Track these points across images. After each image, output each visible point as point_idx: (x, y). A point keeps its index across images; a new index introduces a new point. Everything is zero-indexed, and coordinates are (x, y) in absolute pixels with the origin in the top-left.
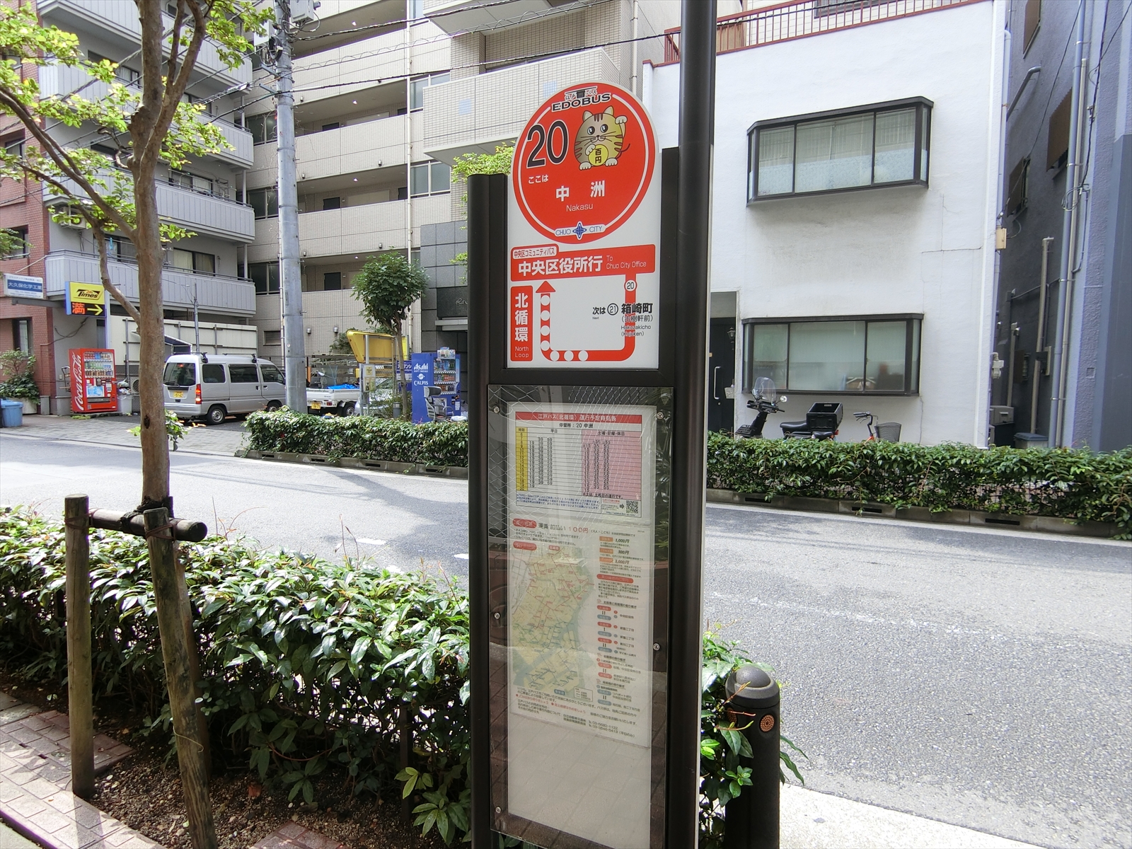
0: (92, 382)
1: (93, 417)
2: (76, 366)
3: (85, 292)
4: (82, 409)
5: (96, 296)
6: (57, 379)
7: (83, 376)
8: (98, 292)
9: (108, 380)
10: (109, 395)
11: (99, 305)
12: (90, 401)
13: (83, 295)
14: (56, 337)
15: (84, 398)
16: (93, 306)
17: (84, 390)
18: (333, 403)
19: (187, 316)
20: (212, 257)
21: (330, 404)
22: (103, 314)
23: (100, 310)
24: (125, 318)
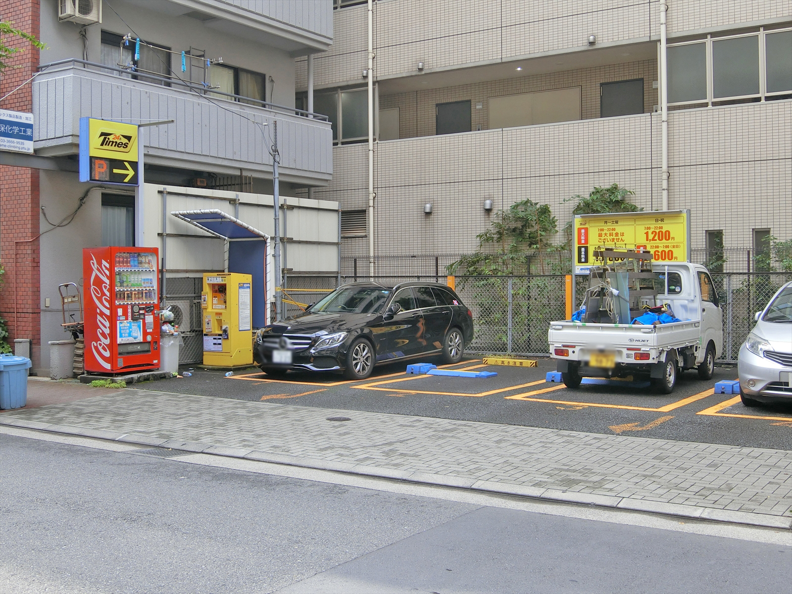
0: (125, 313)
1: (129, 383)
2: (99, 282)
3: (111, 138)
4: (108, 366)
5: (126, 146)
6: (42, 307)
7: (111, 302)
8: (129, 138)
9: (149, 309)
10: (149, 338)
11: (129, 162)
12: (121, 349)
13: (108, 144)
14: (43, 226)
15: (113, 346)
16: (120, 164)
17: (113, 328)
18: (653, 354)
19: (241, 184)
20: (261, 78)
21: (646, 356)
22: (135, 180)
23: (131, 173)
24: (161, 187)
